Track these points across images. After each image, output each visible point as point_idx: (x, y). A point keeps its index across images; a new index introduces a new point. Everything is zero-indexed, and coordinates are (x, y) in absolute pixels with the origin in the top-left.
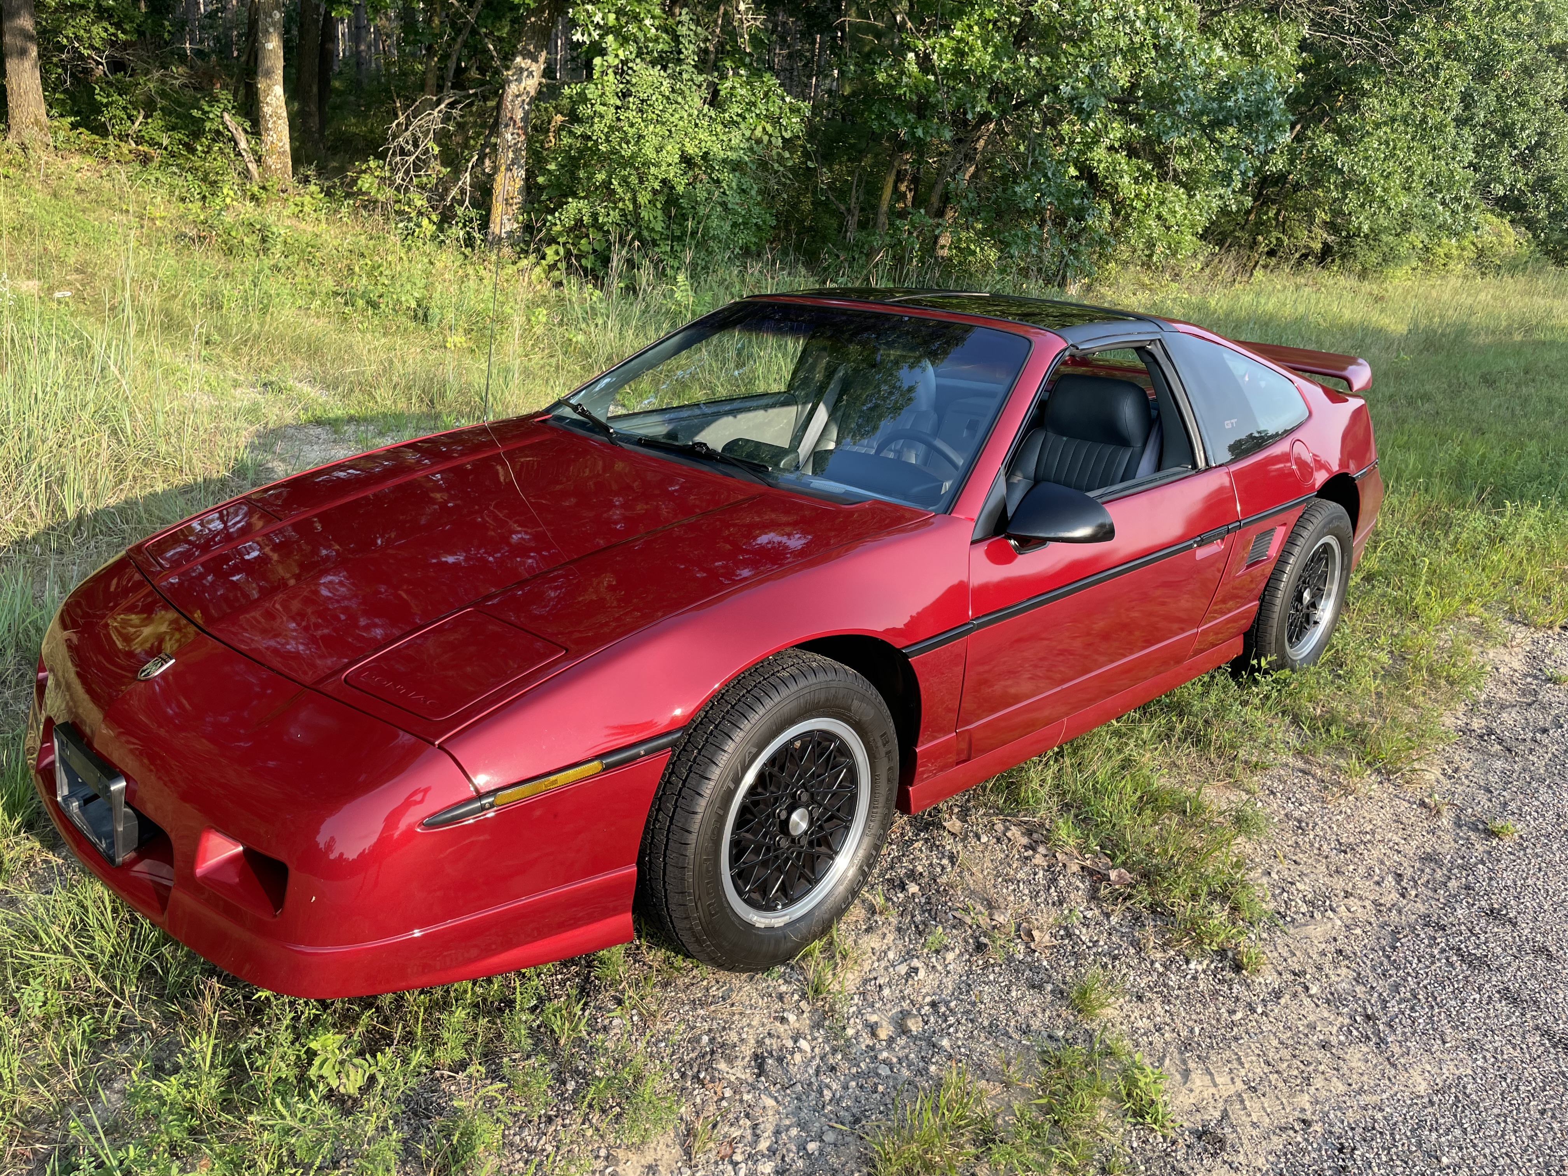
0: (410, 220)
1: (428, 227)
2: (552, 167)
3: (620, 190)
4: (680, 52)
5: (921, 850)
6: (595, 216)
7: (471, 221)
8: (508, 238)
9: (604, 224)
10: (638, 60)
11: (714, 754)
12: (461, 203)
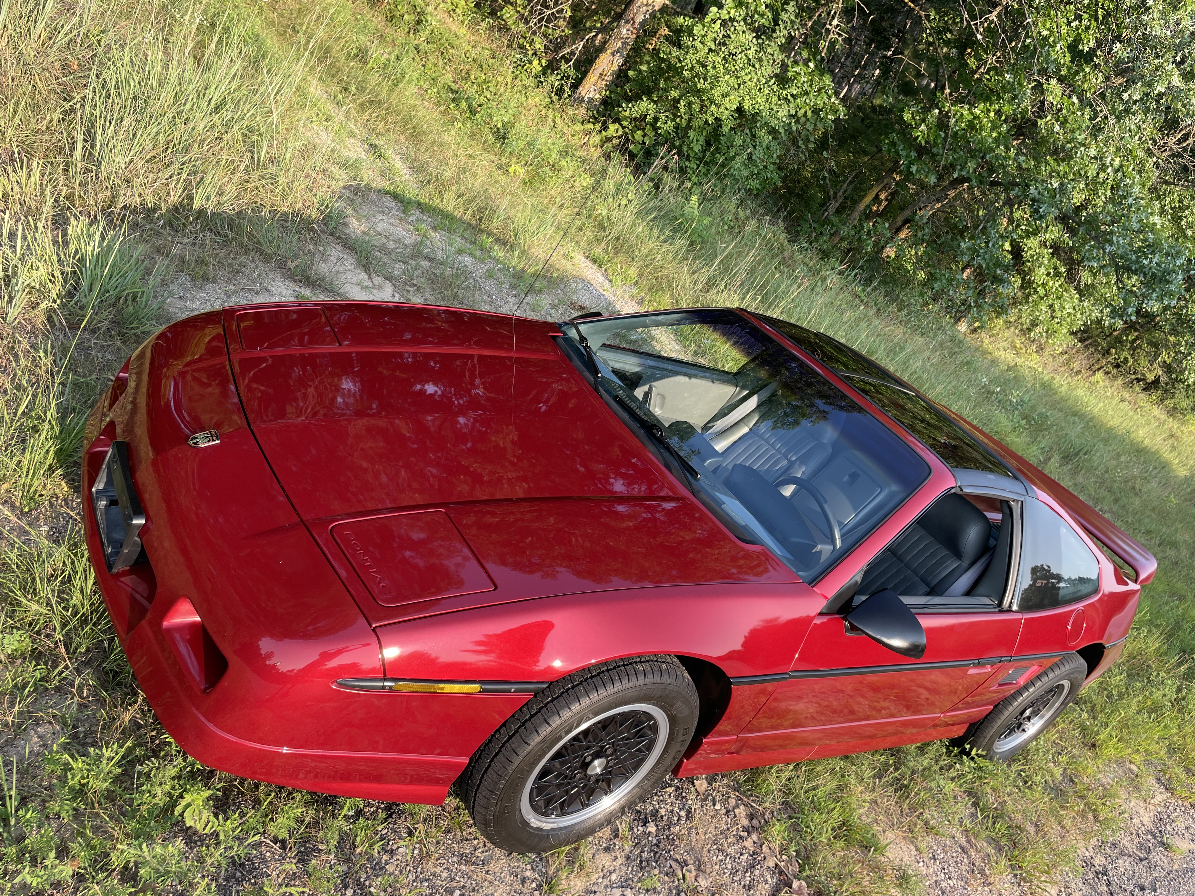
0: (526, 54)
1: (536, 66)
2: (644, 68)
3: (682, 110)
4: (774, 31)
5: (670, 796)
6: (656, 119)
7: (568, 77)
8: (589, 102)
9: (660, 128)
10: (742, 23)
11: (562, 708)
12: (567, 61)
